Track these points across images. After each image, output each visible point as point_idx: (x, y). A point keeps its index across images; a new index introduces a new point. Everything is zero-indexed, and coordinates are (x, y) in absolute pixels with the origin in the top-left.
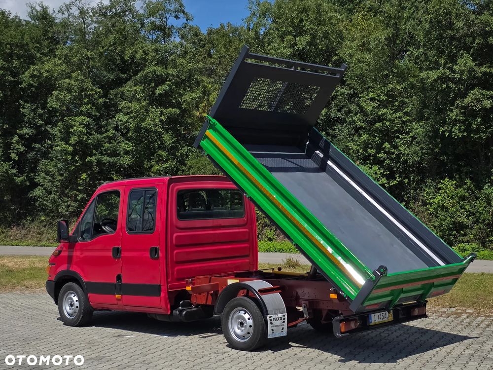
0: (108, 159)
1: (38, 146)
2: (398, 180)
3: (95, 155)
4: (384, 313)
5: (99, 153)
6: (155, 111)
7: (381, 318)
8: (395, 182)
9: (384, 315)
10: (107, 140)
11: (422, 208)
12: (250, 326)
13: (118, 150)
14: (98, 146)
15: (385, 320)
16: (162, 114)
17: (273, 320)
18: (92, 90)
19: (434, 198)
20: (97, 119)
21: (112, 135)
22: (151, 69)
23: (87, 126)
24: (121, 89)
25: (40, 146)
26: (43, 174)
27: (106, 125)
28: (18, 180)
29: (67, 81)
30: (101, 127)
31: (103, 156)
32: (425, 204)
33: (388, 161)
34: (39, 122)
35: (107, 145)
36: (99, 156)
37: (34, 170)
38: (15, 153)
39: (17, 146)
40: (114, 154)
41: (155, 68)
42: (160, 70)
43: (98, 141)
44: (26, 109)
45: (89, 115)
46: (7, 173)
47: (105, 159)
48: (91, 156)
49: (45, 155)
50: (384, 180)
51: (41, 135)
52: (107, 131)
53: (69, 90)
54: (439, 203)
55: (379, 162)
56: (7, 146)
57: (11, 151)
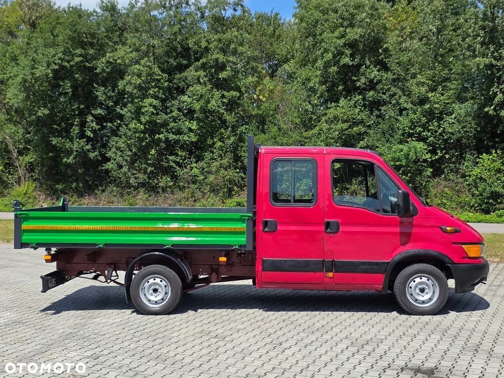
0: (174, 137)
1: (109, 124)
2: (440, 155)
3: (162, 133)
5: (166, 132)
6: (217, 94)
8: (437, 157)
10: (171, 120)
11: (460, 180)
13: (182, 129)
14: (165, 124)
16: (223, 96)
18: (159, 75)
19: (472, 171)
20: (163, 101)
21: (176, 115)
22: (215, 56)
23: (155, 107)
24: (183, 74)
25: (111, 125)
26: (114, 150)
27: (171, 106)
28: (92, 155)
29: (137, 66)
30: (167, 108)
31: (169, 134)
32: (464, 176)
33: (432, 139)
34: (110, 103)
35: (172, 124)
36: (165, 134)
37: (104, 146)
38: (90, 131)
39: (92, 125)
40: (179, 132)
41: (218, 56)
42: (221, 58)
43: (165, 121)
44: (100, 93)
45: (156, 97)
46: (83, 149)
47: (172, 137)
48: (159, 134)
49: (115, 133)
50: (428, 156)
51: (111, 115)
52: (171, 112)
53: (139, 76)
54: (477, 175)
55: (424, 140)
56: (83, 124)
57: (86, 129)
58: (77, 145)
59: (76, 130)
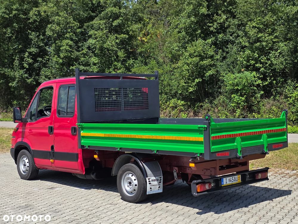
0: (83, 67)
2: (269, 81)
3: (75, 65)
4: (234, 177)
5: (77, 64)
6: (112, 37)
7: (231, 181)
8: (267, 83)
9: (234, 178)
10: (83, 55)
11: (285, 100)
12: (136, 185)
13: (89, 62)
14: (77, 59)
15: (235, 182)
16: (117, 38)
17: (151, 181)
18: (73, 23)
19: (292, 93)
20: (76, 42)
21: (85, 52)
22: (110, 9)
23: (70, 46)
24: (91, 23)
25: (41, 59)
26: (44, 77)
27: (82, 46)
28: (29, 81)
29: (57, 17)
30: (79, 47)
31: (80, 66)
32: (286, 97)
33: (262, 69)
34: (41, 44)
35: (82, 59)
36: (78, 66)
37: (38, 75)
38: (27, 64)
39: (28, 59)
40: (87, 64)
41: (112, 9)
42: (116, 10)
43: (77, 56)
44: (33, 36)
45: (72, 40)
46: (22, 76)
47: (82, 67)
48: (73, 66)
49: (45, 65)
50: (260, 82)
51: (43, 53)
52: (82, 50)
53: (58, 24)
54: (296, 97)
55: (257, 70)
56: (22, 59)
57: (24, 62)
58: (18, 74)
59: (16, 63)
